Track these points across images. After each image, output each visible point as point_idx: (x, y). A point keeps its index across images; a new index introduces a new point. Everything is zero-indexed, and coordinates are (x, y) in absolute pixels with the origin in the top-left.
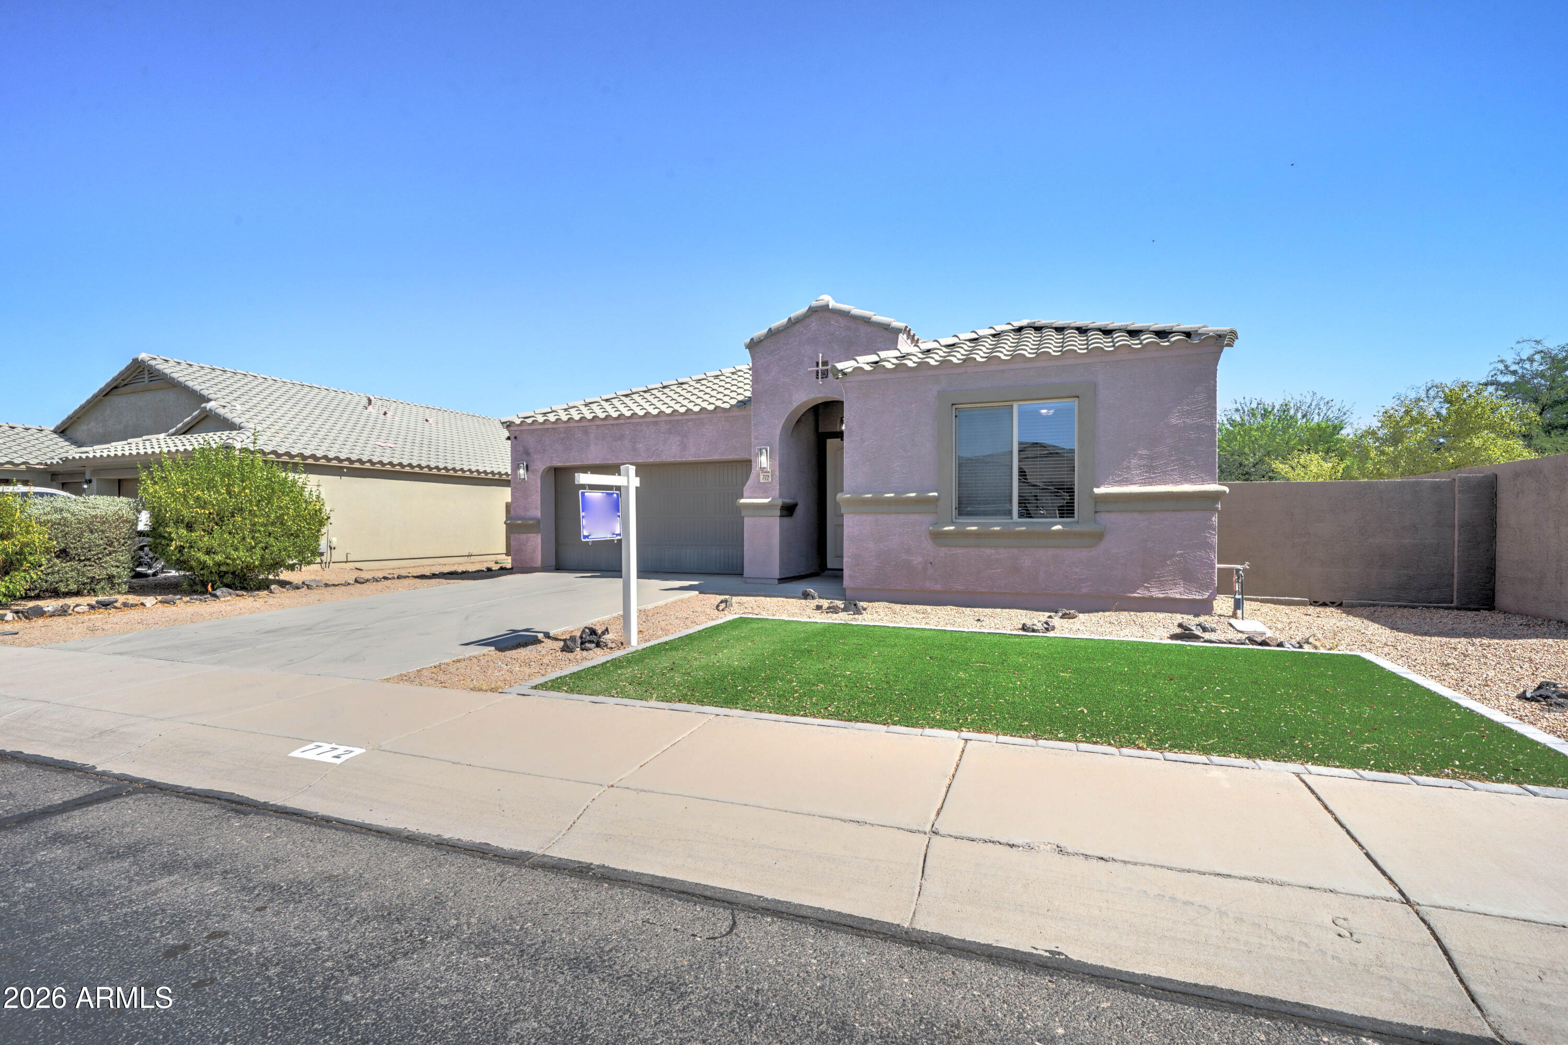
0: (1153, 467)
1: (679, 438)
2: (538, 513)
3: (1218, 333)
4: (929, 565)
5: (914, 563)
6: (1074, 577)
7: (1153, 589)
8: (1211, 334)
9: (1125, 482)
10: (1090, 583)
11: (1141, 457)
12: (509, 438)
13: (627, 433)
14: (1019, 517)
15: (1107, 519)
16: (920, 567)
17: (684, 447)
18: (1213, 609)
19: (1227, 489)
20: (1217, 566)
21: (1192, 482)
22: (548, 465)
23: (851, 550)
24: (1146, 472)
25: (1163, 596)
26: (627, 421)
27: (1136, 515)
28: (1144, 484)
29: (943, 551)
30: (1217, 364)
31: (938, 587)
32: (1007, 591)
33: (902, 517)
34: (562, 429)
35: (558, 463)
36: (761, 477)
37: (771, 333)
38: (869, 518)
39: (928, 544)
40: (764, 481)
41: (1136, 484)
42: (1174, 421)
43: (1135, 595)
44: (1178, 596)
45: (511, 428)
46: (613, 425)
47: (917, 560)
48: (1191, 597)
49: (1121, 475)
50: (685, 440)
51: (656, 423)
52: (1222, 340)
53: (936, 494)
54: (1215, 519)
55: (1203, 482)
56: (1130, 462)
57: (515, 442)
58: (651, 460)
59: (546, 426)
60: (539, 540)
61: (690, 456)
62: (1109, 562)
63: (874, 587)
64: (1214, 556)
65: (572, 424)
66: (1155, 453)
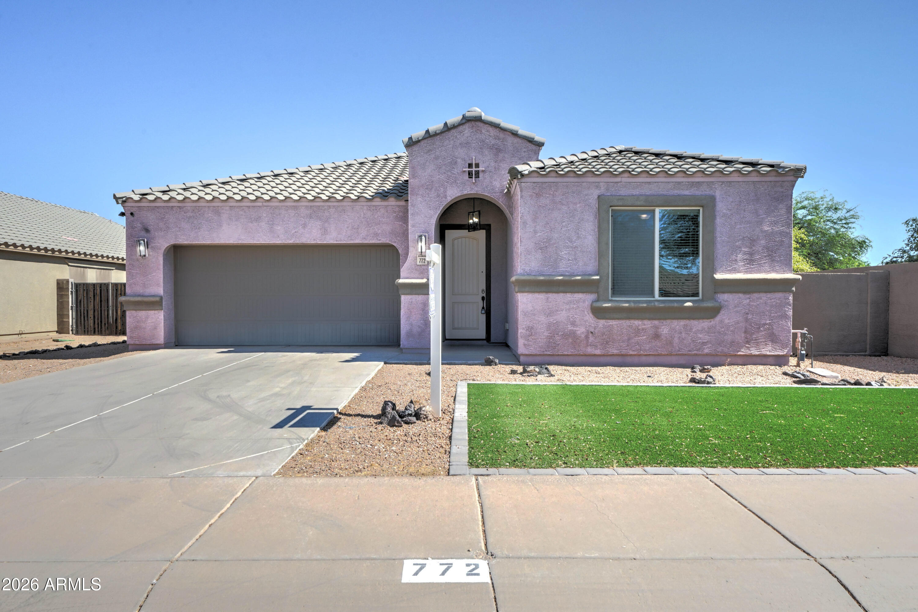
0: (752, 260)
1: (319, 223)
2: (160, 291)
3: (796, 167)
4: (591, 335)
5: (579, 332)
6: (698, 341)
7: (751, 349)
8: (792, 168)
9: (734, 270)
10: (710, 345)
11: (745, 254)
12: (122, 214)
13: (265, 215)
14: (659, 297)
15: (724, 297)
16: (583, 336)
17: (325, 232)
18: (789, 362)
19: (800, 277)
20: (793, 331)
21: (777, 272)
22: (173, 242)
23: (525, 323)
24: (748, 264)
25: (759, 353)
26: (265, 204)
27: (741, 295)
28: (746, 272)
29: (602, 322)
30: (793, 190)
31: (598, 352)
32: (651, 353)
33: (569, 295)
34: (189, 208)
35: (183, 240)
36: (418, 260)
37: (428, 135)
38: (542, 296)
39: (590, 318)
40: (421, 264)
41: (741, 272)
42: (766, 228)
43: (741, 353)
44: (768, 353)
45: (126, 204)
46: (249, 207)
47: (581, 331)
48: (776, 353)
49: (731, 266)
50: (326, 225)
51: (295, 208)
52: (799, 172)
53: (598, 277)
54: (791, 298)
55: (784, 272)
56: (737, 257)
57: (132, 218)
58: (290, 242)
59: (171, 204)
60: (162, 317)
61: (331, 239)
62: (723, 329)
63: (546, 353)
64: (790, 324)
65: (202, 204)
66: (754, 250)
